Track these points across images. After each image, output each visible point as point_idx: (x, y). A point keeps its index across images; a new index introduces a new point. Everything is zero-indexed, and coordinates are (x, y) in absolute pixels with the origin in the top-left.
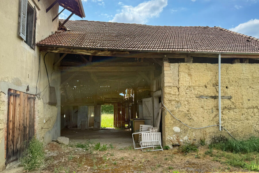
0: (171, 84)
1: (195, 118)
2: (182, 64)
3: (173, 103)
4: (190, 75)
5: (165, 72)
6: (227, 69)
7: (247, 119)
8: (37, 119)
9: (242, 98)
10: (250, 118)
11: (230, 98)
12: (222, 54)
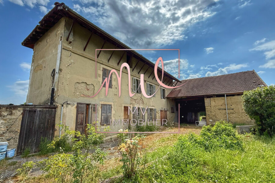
0: (208, 105)
1: (218, 117)
2: (211, 98)
3: (209, 111)
4: (215, 102)
5: (205, 101)
6: (231, 99)
7: (242, 117)
8: (168, 117)
9: (238, 109)
10: (243, 117)
11: (233, 109)
12: (226, 94)
